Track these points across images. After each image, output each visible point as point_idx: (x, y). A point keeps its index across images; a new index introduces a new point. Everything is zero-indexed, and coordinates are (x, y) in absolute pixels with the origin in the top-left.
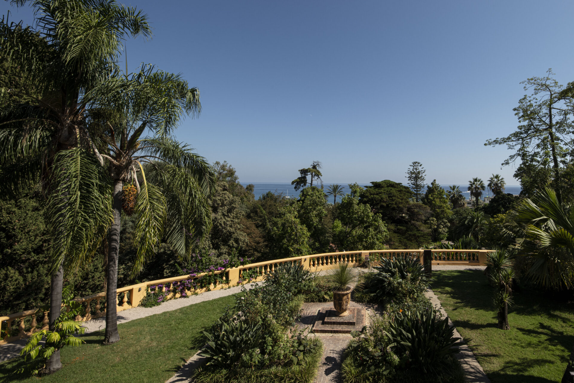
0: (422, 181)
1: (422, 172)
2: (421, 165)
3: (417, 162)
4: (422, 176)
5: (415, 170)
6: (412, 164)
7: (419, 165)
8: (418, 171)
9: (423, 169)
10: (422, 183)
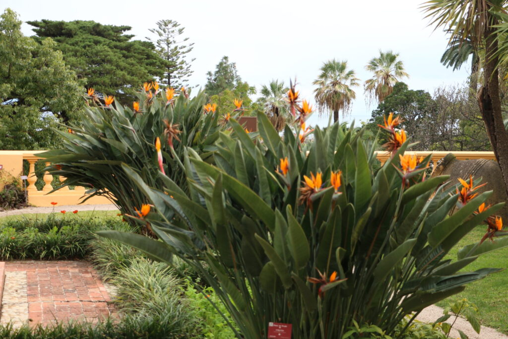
0: (185, 77)
1: (185, 50)
2: (180, 31)
3: (170, 22)
4: (182, 63)
5: (164, 45)
6: (157, 28)
7: (177, 28)
8: (172, 46)
9: (187, 43)
10: (184, 84)
